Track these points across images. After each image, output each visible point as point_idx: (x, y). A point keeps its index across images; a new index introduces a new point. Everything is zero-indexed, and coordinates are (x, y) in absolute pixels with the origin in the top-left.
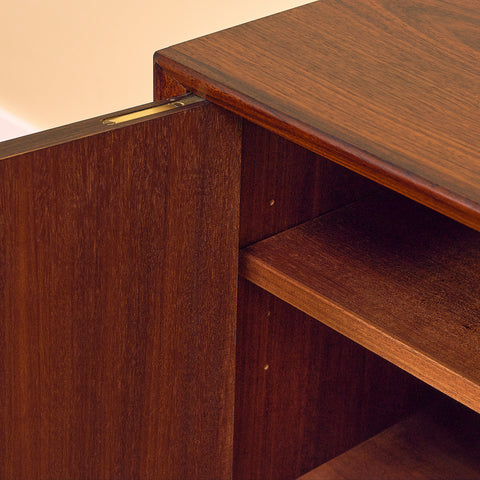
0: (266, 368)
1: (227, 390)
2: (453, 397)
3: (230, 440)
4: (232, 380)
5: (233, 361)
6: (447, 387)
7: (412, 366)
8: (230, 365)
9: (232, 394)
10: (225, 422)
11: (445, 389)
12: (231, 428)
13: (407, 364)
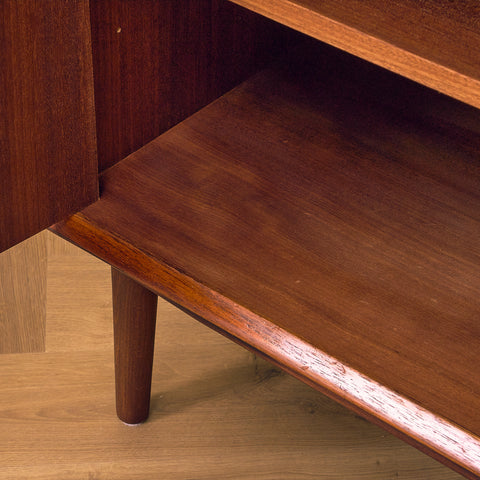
0: (119, 31)
1: (84, 53)
2: (302, 31)
3: (91, 101)
4: (88, 42)
5: (88, 23)
6: (295, 21)
7: (261, 7)
8: (85, 26)
9: (90, 56)
10: (85, 84)
11: (293, 24)
12: (91, 89)
13: (256, 4)
